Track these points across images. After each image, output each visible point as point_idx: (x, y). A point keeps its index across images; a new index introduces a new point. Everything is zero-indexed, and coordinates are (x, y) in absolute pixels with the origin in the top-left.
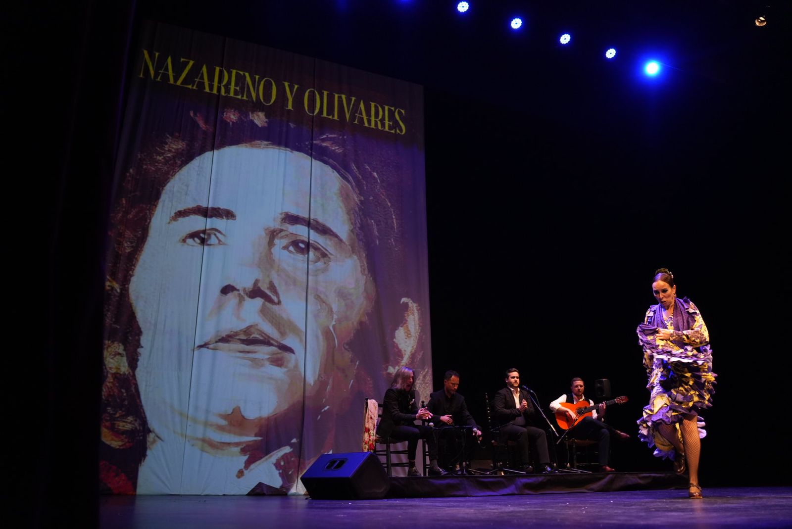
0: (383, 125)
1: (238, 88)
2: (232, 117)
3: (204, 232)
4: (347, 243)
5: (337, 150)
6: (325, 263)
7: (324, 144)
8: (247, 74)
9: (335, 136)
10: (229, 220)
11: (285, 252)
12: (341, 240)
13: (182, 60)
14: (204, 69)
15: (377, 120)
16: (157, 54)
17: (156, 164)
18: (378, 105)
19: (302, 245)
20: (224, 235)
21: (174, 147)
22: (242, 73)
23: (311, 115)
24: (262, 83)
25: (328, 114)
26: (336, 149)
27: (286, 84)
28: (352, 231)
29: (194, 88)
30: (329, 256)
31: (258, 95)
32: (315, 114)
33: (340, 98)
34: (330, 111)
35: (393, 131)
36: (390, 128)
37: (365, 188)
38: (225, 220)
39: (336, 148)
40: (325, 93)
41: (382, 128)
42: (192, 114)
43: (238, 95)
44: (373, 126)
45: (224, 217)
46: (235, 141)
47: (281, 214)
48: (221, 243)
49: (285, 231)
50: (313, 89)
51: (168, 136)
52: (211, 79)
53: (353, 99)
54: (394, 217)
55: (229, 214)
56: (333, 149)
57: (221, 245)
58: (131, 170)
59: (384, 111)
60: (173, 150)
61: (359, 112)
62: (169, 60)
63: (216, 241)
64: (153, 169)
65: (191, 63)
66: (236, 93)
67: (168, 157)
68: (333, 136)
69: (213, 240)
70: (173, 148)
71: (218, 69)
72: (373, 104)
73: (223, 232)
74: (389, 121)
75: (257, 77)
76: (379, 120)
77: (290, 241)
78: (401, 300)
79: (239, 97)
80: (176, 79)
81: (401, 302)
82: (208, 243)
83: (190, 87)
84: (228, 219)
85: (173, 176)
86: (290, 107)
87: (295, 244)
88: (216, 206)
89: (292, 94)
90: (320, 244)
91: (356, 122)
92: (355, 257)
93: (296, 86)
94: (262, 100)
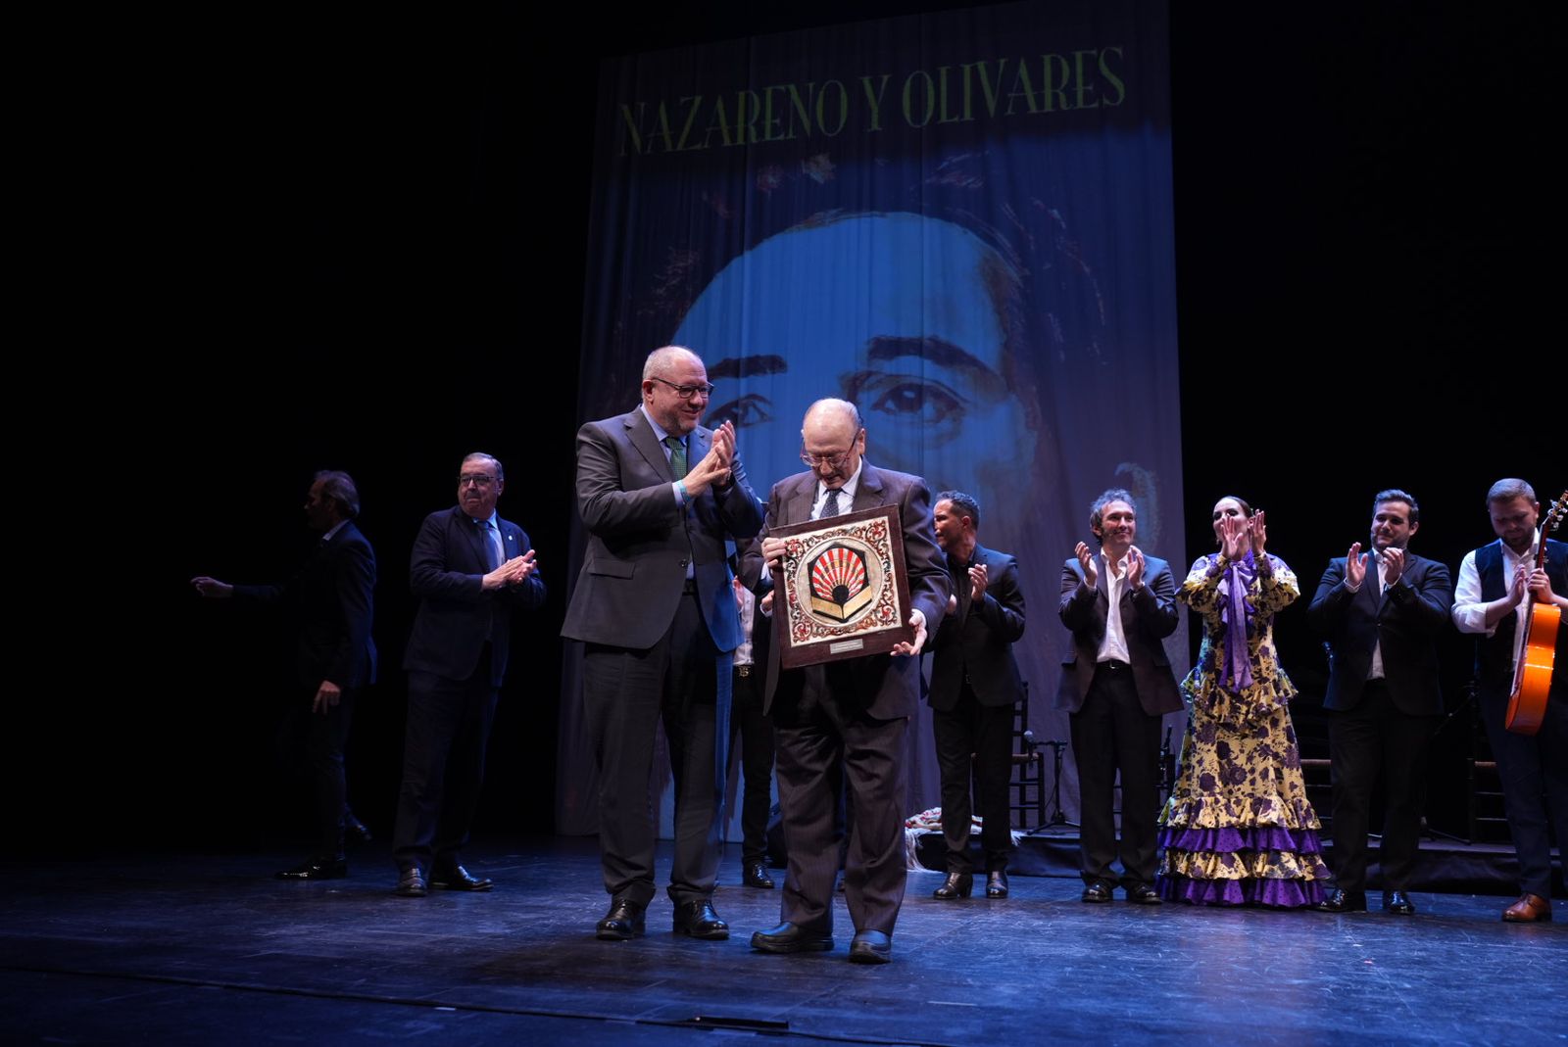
0: (1071, 97)
1: (778, 121)
2: (771, 180)
3: (736, 404)
4: (998, 373)
5: (970, 186)
6: (954, 420)
7: (945, 181)
8: (792, 88)
9: (967, 156)
10: (776, 375)
11: (879, 413)
12: (983, 369)
13: (683, 100)
14: (720, 105)
15: (1058, 91)
16: (643, 105)
17: (657, 303)
18: (1059, 57)
19: (909, 394)
20: (770, 403)
21: (681, 264)
22: (782, 88)
23: (919, 126)
24: (821, 93)
25: (950, 115)
26: (969, 184)
27: (866, 81)
28: (1006, 346)
29: (706, 146)
30: (962, 404)
31: (814, 121)
32: (925, 123)
33: (975, 73)
34: (956, 107)
35: (1095, 105)
36: (1088, 98)
37: (1032, 247)
38: (769, 377)
39: (970, 181)
40: (943, 71)
41: (1068, 106)
42: (705, 197)
43: (778, 135)
44: (1048, 107)
45: (768, 371)
46: (780, 225)
47: (868, 342)
48: (765, 418)
49: (876, 373)
50: (917, 72)
51: (670, 248)
52: (732, 120)
53: (1002, 61)
54: (1098, 295)
55: (775, 364)
56: (964, 184)
57: (766, 421)
58: (620, 325)
59: (1072, 66)
60: (680, 272)
61: (1015, 87)
62: (662, 108)
63: (757, 416)
64: (651, 312)
65: (698, 100)
66: (775, 130)
67: (674, 285)
68: (963, 157)
69: (753, 416)
70: (679, 267)
71: (742, 95)
72: (1047, 59)
73: (768, 398)
74: (1085, 84)
75: (811, 85)
76: (1062, 91)
77: (887, 390)
78: (1115, 468)
79: (781, 137)
80: (675, 139)
81: (1117, 473)
82: (746, 421)
83: (698, 147)
84: (774, 373)
85: (683, 316)
86: (875, 126)
87: (896, 394)
88: (753, 354)
89: (876, 96)
90: (943, 385)
91: (1009, 112)
92: (1013, 397)
93: (885, 78)
94: (823, 129)
